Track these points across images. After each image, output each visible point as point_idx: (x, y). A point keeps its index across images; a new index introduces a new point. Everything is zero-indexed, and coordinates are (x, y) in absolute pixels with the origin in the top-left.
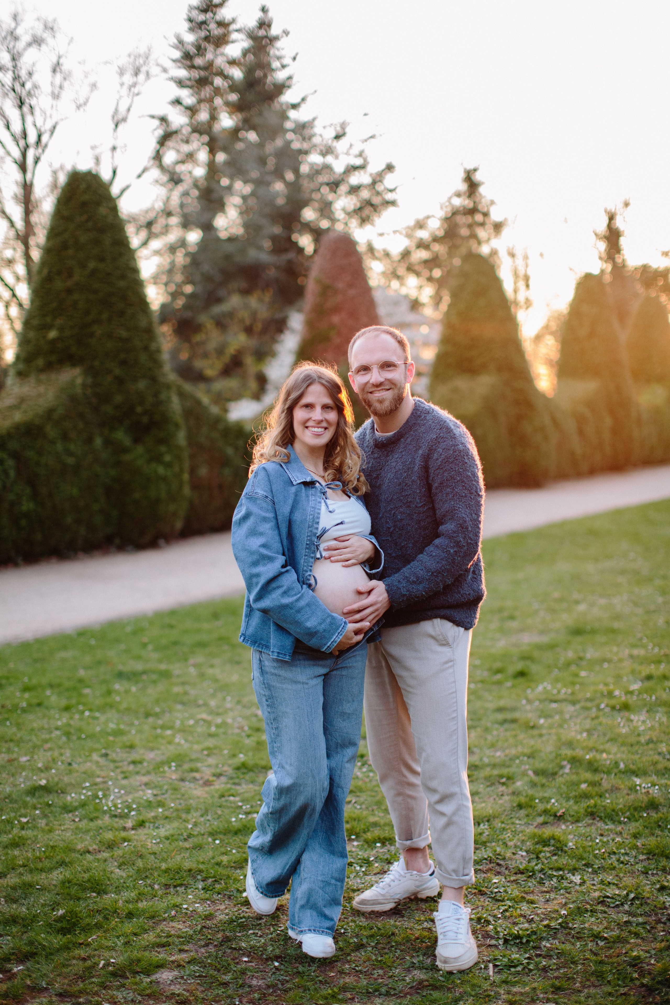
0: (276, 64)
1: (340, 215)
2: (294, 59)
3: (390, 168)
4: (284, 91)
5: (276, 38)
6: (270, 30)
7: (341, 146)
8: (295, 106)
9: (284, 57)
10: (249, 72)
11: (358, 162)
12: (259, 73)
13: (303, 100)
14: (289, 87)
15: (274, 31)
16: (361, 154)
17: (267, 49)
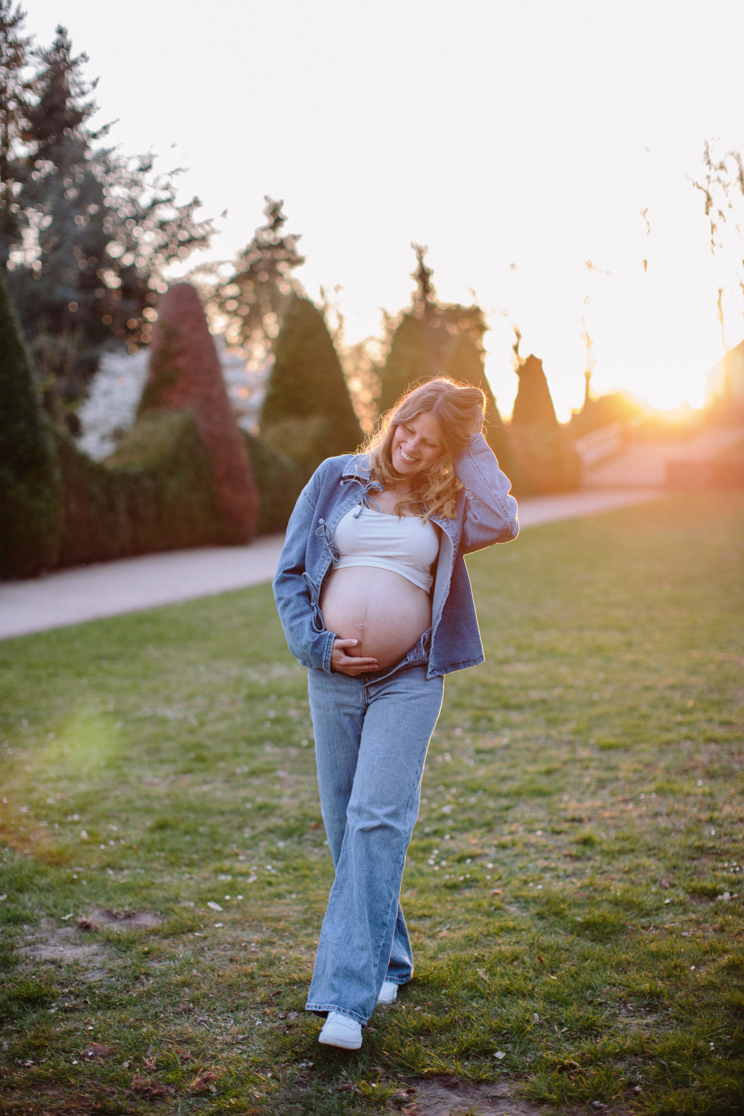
0: (74, 90)
1: (146, 250)
2: (94, 84)
3: (196, 202)
4: (84, 118)
5: (75, 63)
6: (68, 53)
7: (148, 178)
8: (95, 136)
9: (84, 83)
10: (47, 97)
11: (164, 195)
12: (57, 99)
13: (106, 128)
14: (89, 114)
15: (73, 54)
16: (167, 188)
17: (66, 75)
